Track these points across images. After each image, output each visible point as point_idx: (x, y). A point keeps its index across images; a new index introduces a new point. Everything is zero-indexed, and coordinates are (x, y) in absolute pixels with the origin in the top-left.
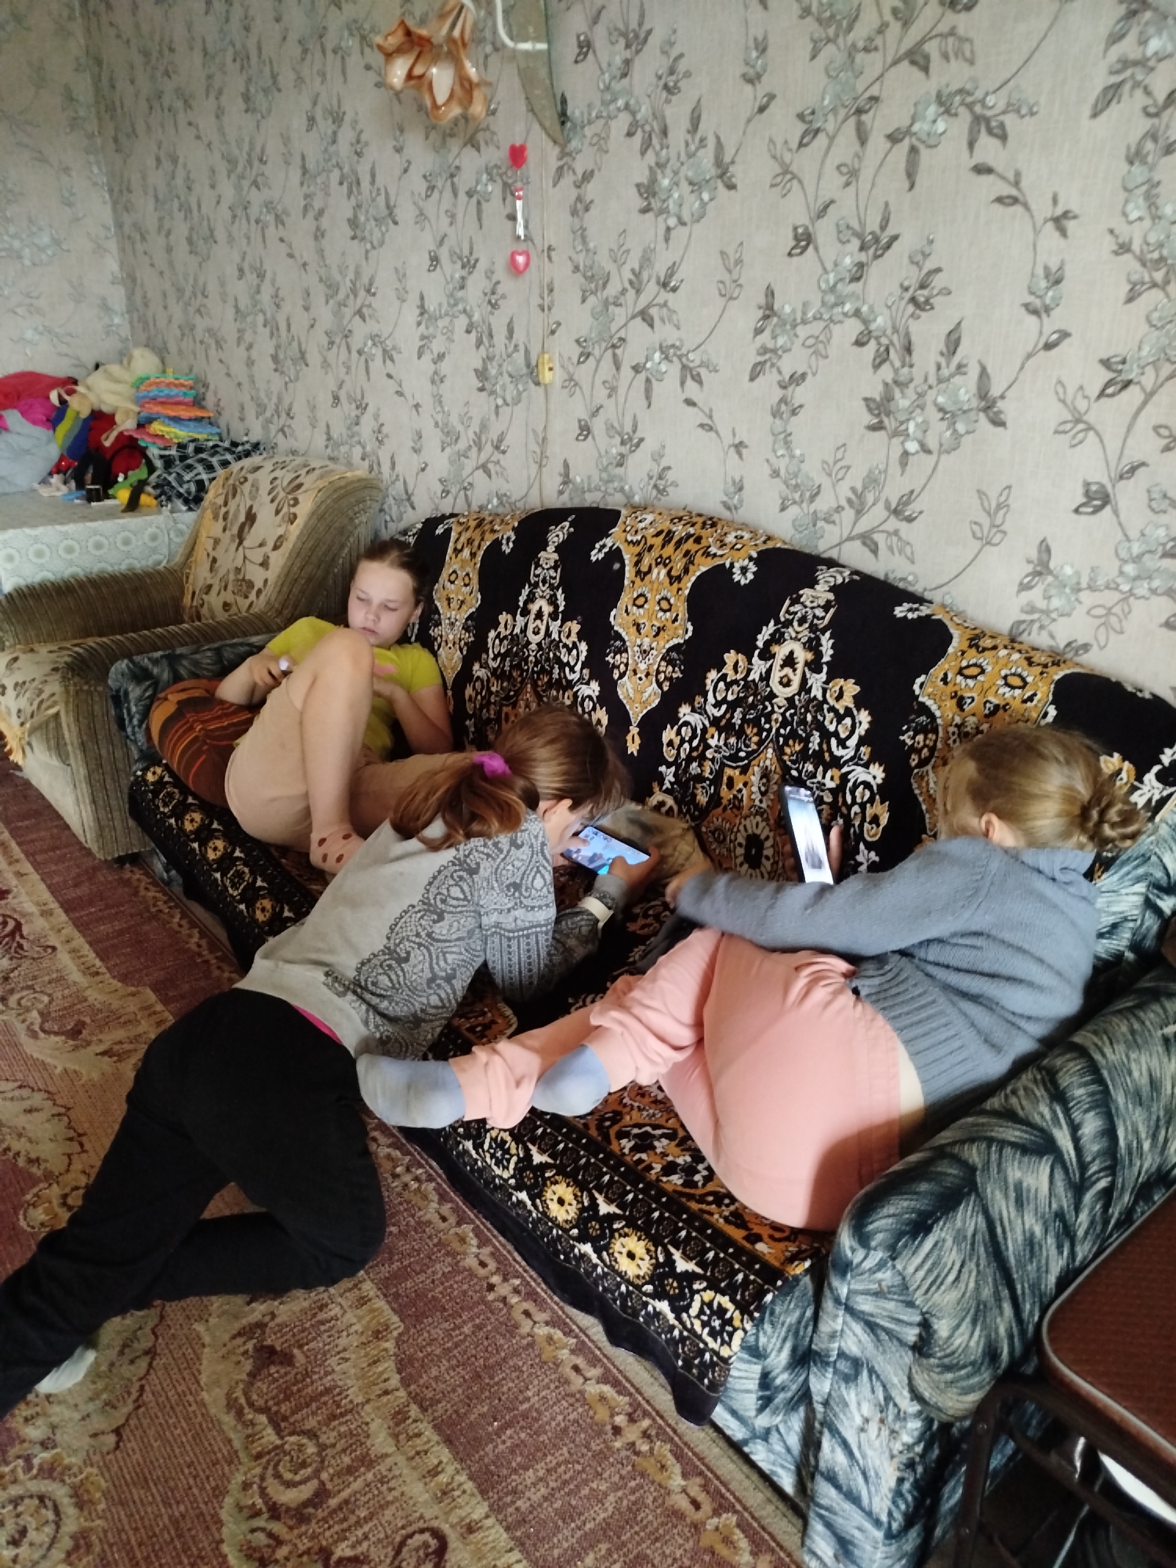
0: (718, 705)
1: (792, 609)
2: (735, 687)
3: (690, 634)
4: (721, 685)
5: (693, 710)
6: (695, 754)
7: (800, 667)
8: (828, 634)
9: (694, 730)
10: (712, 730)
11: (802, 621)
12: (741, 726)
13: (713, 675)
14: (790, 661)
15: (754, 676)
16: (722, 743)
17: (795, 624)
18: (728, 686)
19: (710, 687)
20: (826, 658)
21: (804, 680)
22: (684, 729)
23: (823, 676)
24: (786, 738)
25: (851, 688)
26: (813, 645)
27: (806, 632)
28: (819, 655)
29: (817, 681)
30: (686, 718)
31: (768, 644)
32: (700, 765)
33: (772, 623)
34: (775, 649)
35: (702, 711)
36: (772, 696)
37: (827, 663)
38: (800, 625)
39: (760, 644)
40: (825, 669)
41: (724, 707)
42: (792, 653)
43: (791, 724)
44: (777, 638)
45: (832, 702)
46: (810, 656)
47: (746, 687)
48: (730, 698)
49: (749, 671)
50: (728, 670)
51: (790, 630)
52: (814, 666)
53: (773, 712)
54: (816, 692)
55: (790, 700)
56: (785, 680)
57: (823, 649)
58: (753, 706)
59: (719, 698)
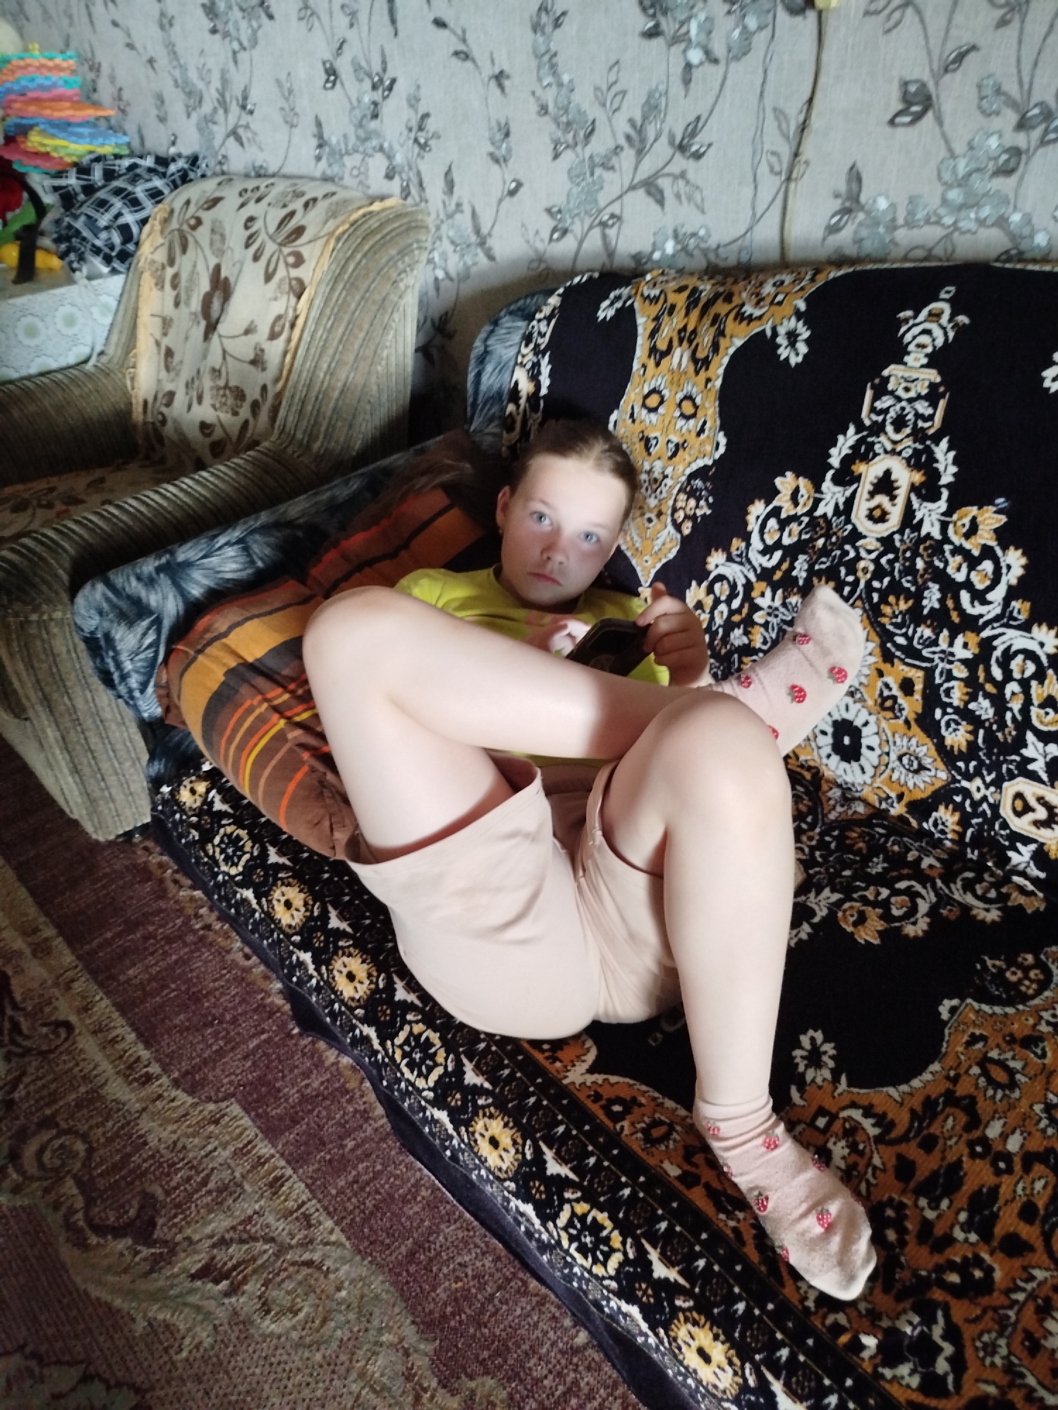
0: (767, 551)
1: (879, 405)
2: (795, 527)
3: (722, 450)
4: (772, 523)
5: (730, 559)
6: (736, 618)
7: (902, 494)
8: (944, 444)
9: (733, 586)
10: (760, 586)
11: (899, 423)
12: (808, 581)
13: (758, 509)
14: (885, 485)
15: (826, 508)
16: (778, 603)
17: (889, 429)
18: (783, 524)
19: (753, 526)
20: (946, 479)
21: (909, 512)
22: (717, 586)
23: (942, 505)
24: (884, 595)
25: (990, 519)
26: (922, 461)
27: (909, 442)
28: (933, 475)
29: (930, 515)
30: (721, 570)
31: (847, 461)
32: (746, 633)
33: (852, 430)
34: (860, 468)
35: (744, 560)
36: (856, 535)
37: (948, 486)
38: (897, 430)
39: (835, 461)
40: (945, 494)
41: (778, 555)
42: (888, 473)
43: (891, 573)
44: (863, 452)
45: (957, 540)
46: (918, 477)
47: (813, 523)
48: (786, 541)
49: (817, 502)
50: (783, 500)
51: (882, 438)
52: (928, 491)
53: (858, 558)
54: (931, 528)
55: (887, 542)
56: (877, 513)
57: (941, 467)
58: (825, 552)
59: (770, 542)
